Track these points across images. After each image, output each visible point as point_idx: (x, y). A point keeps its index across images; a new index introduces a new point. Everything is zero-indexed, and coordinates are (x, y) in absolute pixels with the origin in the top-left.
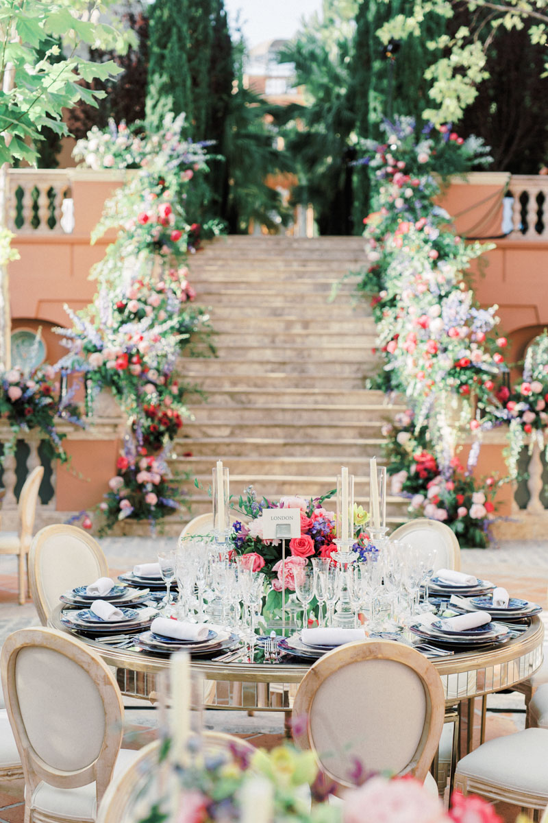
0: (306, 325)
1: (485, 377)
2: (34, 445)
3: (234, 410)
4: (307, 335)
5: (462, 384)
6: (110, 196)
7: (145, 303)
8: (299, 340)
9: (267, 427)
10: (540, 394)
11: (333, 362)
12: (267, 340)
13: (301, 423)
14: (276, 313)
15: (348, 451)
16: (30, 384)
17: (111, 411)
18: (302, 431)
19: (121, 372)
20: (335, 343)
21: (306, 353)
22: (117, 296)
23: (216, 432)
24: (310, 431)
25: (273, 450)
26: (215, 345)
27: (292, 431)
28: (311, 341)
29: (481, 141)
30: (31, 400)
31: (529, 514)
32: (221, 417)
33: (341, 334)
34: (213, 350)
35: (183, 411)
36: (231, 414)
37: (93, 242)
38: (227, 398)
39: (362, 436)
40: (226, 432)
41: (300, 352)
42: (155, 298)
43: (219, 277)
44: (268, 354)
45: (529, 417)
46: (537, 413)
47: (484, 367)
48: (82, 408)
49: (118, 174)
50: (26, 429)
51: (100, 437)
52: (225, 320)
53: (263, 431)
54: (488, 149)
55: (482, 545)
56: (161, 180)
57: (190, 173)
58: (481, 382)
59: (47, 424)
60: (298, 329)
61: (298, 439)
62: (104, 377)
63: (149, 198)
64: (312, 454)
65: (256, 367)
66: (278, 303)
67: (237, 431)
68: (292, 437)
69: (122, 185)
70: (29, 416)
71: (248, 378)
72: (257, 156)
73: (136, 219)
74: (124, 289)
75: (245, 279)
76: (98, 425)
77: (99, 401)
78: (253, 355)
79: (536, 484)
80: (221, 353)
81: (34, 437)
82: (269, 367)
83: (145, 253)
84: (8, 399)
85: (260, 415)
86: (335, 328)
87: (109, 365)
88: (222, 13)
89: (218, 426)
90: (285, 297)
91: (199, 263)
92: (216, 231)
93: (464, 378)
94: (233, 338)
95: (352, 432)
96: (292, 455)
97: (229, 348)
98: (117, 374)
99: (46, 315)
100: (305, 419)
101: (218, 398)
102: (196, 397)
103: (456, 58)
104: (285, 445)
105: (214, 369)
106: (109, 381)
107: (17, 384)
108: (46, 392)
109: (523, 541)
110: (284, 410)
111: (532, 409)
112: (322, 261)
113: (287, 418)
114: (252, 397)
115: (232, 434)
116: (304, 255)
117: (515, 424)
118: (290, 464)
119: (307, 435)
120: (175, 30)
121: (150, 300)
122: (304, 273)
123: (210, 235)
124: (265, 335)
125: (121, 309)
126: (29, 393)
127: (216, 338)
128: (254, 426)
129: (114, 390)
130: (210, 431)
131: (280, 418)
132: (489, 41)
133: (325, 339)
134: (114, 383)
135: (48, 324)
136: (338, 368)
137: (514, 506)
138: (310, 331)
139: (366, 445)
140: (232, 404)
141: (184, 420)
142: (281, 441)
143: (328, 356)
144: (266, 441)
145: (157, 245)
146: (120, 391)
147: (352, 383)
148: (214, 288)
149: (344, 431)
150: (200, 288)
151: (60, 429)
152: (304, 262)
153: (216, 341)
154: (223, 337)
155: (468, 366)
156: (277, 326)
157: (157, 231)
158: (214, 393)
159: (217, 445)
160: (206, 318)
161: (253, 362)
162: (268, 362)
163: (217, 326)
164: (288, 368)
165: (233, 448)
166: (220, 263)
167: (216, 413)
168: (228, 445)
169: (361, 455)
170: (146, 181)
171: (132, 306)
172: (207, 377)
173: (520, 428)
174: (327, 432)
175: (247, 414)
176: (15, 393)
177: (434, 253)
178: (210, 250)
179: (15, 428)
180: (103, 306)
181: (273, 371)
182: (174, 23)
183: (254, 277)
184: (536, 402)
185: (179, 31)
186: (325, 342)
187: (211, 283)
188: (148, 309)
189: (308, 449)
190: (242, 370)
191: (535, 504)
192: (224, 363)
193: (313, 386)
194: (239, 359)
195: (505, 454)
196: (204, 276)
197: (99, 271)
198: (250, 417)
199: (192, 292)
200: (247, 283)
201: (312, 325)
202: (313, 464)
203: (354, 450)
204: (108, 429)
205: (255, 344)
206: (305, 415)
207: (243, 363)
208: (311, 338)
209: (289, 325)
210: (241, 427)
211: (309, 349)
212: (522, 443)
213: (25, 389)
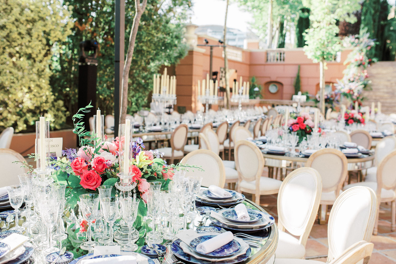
6: (349, 54)
12: (385, 87)
14: (389, 81)
16: (329, 95)
19: (348, 94)
22: (348, 77)
26: (372, 88)
30: (329, 99)
37: (344, 65)
41: (393, 90)
43: (375, 72)
44: (385, 90)
48: (340, 101)
52: (376, 82)
56: (361, 50)
57: (369, 48)
59: (332, 104)
63: (358, 54)
65: (382, 93)
69: (352, 51)
70: (329, 102)
71: (379, 96)
73: (354, 60)
74: (350, 76)
75: (382, 73)
77: (343, 99)
78: (381, 90)
80: (373, 90)
81: (329, 106)
83: (356, 67)
87: (346, 92)
91: (371, 68)
92: (376, 61)
94: (377, 86)
97: (376, 89)
99: (333, 81)
102: (366, 100)
105: (371, 93)
106: (345, 95)
108: (332, 97)
121: (356, 78)
123: (374, 62)
125: (349, 80)
126: (329, 97)
129: (346, 97)
135: (333, 83)
145: (359, 65)
146: (348, 97)
150: (370, 75)
151: (335, 104)
154: (374, 86)
156: (388, 84)
157: (359, 62)
158: (370, 99)
160: (370, 82)
163: (373, 84)
170: (358, 49)
172: (369, 96)
178: (374, 65)
180: (345, 79)
183: (384, 72)
188: (355, 80)
190: (378, 94)
192: (374, 92)
196: (372, 72)
197: (345, 72)
199: (368, 76)
205: (382, 88)
207: (379, 92)
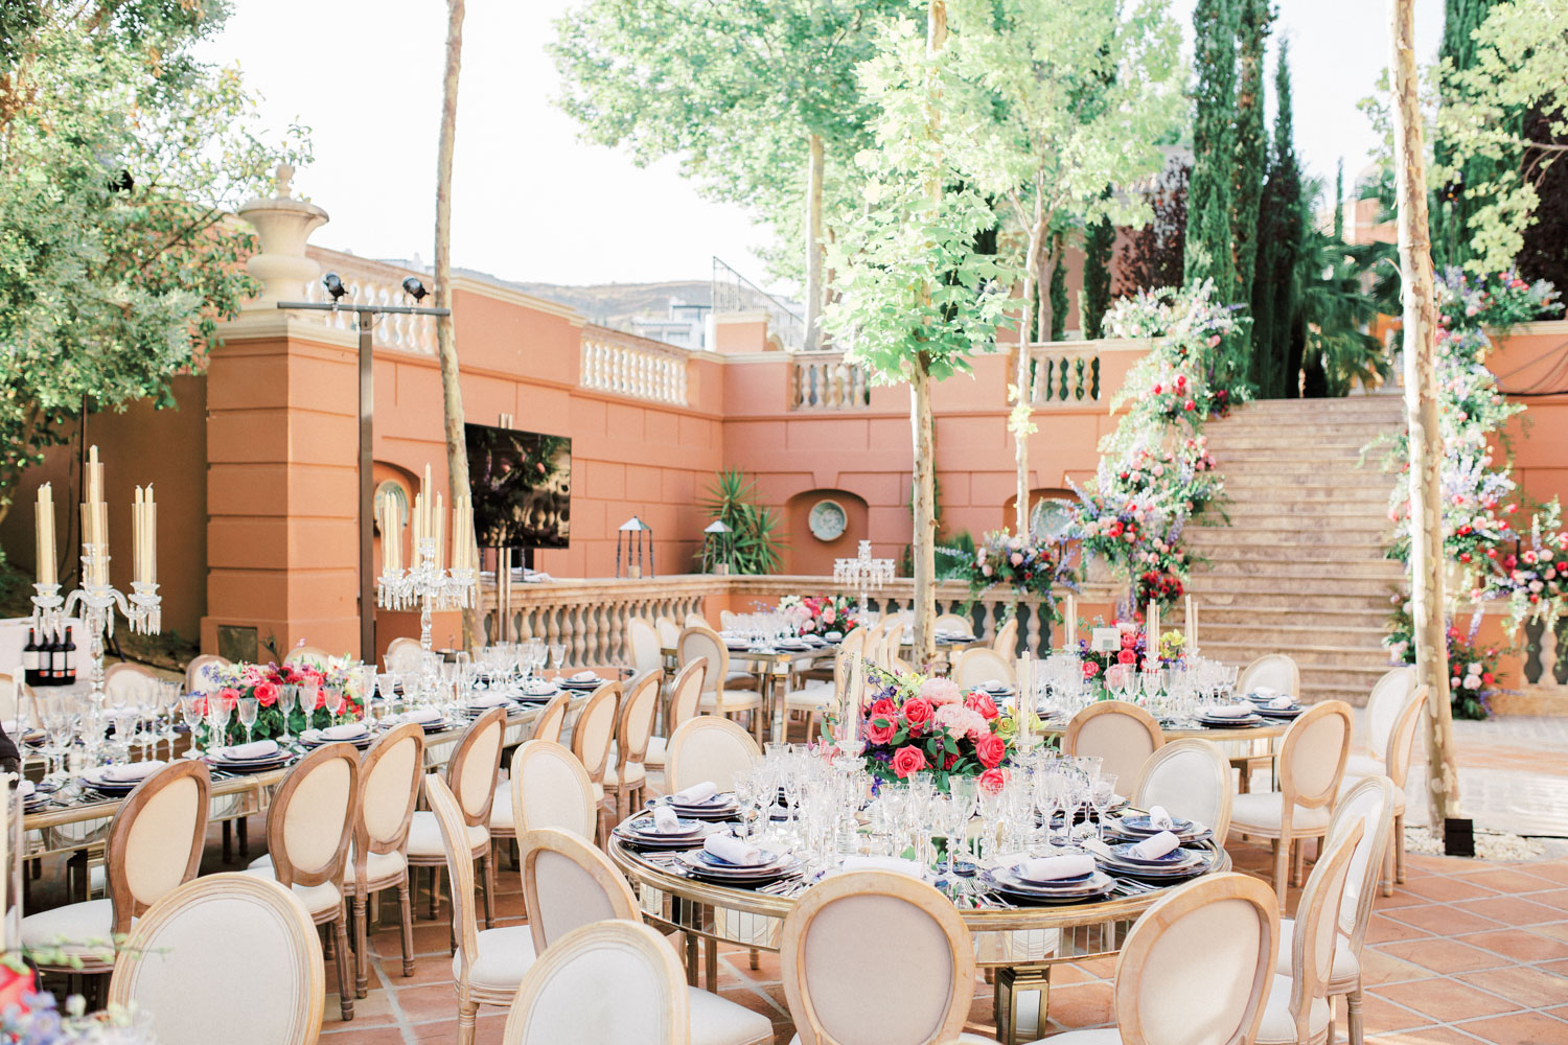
0: (1329, 492)
1: (1488, 544)
2: (1034, 608)
3: (1240, 578)
4: (1328, 503)
5: (1460, 552)
6: (1131, 367)
7: (1149, 473)
8: (1319, 507)
9: (1271, 595)
10: (1551, 562)
11: (1351, 531)
12: (1285, 509)
13: (1308, 592)
14: (1299, 480)
15: (1354, 620)
16: (1031, 550)
17: (1105, 577)
18: (1307, 601)
19: (1114, 539)
20: (1359, 511)
21: (1324, 522)
22: (1120, 468)
23: (1218, 600)
24: (1316, 600)
25: (1274, 618)
26: (1228, 513)
27: (1297, 600)
28: (1333, 510)
29: (1550, 286)
30: (1031, 566)
31: (1540, 689)
32: (1226, 585)
33: (1365, 502)
34: (1227, 519)
35: (1185, 579)
36: (1236, 582)
37: (1112, 413)
38: (1234, 566)
39: (1371, 606)
40: (1229, 599)
41: (1318, 520)
42: (1158, 469)
43: (1245, 444)
44: (1285, 524)
45: (1536, 586)
46: (1545, 583)
47: (1487, 534)
48: (1079, 574)
49: (1143, 343)
50: (1025, 592)
51: (1092, 601)
52: (1243, 488)
53: (1266, 599)
54: (1558, 294)
55: (1478, 717)
56: (1183, 348)
57: (1217, 339)
58: (1484, 551)
59: (1045, 589)
60: (1320, 497)
61: (1303, 608)
62: (1098, 544)
63: (1166, 368)
64: (1314, 623)
65: (1270, 535)
66: (1304, 469)
67: (1240, 600)
68: (1296, 606)
69: (1145, 353)
70: (1028, 581)
71: (1258, 546)
72: (1330, 306)
73: (1150, 389)
74: (1128, 461)
75: (1270, 445)
76: (1091, 589)
77: (1093, 567)
78: (1269, 524)
79: (1549, 657)
80: (1234, 522)
81: (1034, 601)
82: (1283, 535)
83: (1157, 423)
84: (1010, 565)
85: (1266, 583)
86: (1361, 494)
87: (1104, 533)
88: (1289, 153)
89: (1221, 594)
90: (1311, 463)
91: (1225, 430)
92: (1245, 398)
93: (1462, 546)
94: (1249, 506)
95: (1360, 602)
96: (1294, 624)
97: (1244, 517)
98: (1110, 541)
100: (1314, 587)
101: (1226, 567)
102: (1202, 565)
103: (1503, 204)
104: (1287, 613)
105: (1226, 538)
106: (1103, 548)
107: (1019, 551)
108: (1046, 558)
109: (1531, 715)
110: (1290, 579)
111: (1540, 578)
112: (1357, 424)
113: (1295, 587)
114: (1260, 566)
115: (1234, 602)
116: (1340, 419)
117: (1519, 594)
118: (1289, 632)
119: (1312, 604)
120: (1214, 188)
121: (1153, 471)
122: (1336, 437)
123: (1239, 401)
124: (1284, 503)
125: (1125, 479)
126: (1029, 559)
127: (1231, 507)
128: (1257, 595)
129: (1106, 556)
130: (1212, 599)
131: (1286, 587)
132: (1538, 183)
133: (1347, 507)
134: (1107, 550)
136: (1357, 537)
137: (1524, 679)
138: (1334, 499)
139: (1373, 615)
140: (1238, 572)
141: (1185, 588)
142: (1285, 609)
143: (1348, 524)
144: (1269, 609)
145: (1170, 415)
146: (1112, 557)
147: (1369, 552)
148: (1237, 456)
149: (1352, 601)
150: (1223, 456)
151: (1057, 593)
152: (1338, 426)
153: (1230, 510)
154: (1239, 506)
155: (1469, 533)
156: (1298, 494)
157: (1172, 400)
158: (1220, 562)
159: (1217, 612)
160: (1220, 486)
161: (1266, 531)
162: (1281, 531)
163: (1231, 495)
164: (1303, 537)
165: (1233, 616)
166: (1247, 429)
167: (1221, 582)
168: (1228, 612)
169: (1367, 625)
170: (1167, 349)
171: (1134, 477)
172: (1215, 546)
173: (1525, 598)
174: (1333, 601)
175: (1252, 582)
176: (1017, 559)
177: (1463, 415)
178: (1237, 416)
179: (1016, 591)
180: (1105, 478)
181: (1286, 540)
182: (1213, 181)
183: (1282, 443)
184: (1544, 570)
185: (1219, 189)
186: (1348, 510)
187: (1234, 450)
188: (1151, 479)
189: (1310, 618)
190: (1253, 539)
191: (1548, 678)
192: (1236, 532)
193: (1326, 555)
194: (1255, 527)
195: (1503, 623)
196: (1229, 444)
197: (1107, 442)
198: (1255, 586)
199: (1212, 460)
200: (1272, 449)
201: (1336, 493)
202: (1313, 632)
203: (1360, 620)
204: (1102, 594)
205: (1272, 512)
206: (1313, 584)
207: (1254, 532)
208: (1333, 506)
209: (1311, 492)
210: (1244, 595)
211: (1328, 517)
212: (1525, 613)
213: (1026, 555)
